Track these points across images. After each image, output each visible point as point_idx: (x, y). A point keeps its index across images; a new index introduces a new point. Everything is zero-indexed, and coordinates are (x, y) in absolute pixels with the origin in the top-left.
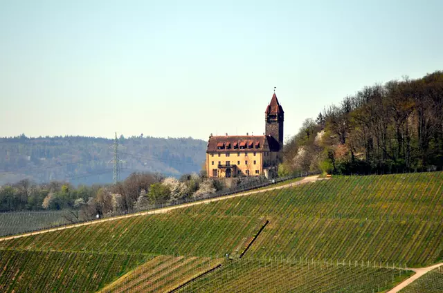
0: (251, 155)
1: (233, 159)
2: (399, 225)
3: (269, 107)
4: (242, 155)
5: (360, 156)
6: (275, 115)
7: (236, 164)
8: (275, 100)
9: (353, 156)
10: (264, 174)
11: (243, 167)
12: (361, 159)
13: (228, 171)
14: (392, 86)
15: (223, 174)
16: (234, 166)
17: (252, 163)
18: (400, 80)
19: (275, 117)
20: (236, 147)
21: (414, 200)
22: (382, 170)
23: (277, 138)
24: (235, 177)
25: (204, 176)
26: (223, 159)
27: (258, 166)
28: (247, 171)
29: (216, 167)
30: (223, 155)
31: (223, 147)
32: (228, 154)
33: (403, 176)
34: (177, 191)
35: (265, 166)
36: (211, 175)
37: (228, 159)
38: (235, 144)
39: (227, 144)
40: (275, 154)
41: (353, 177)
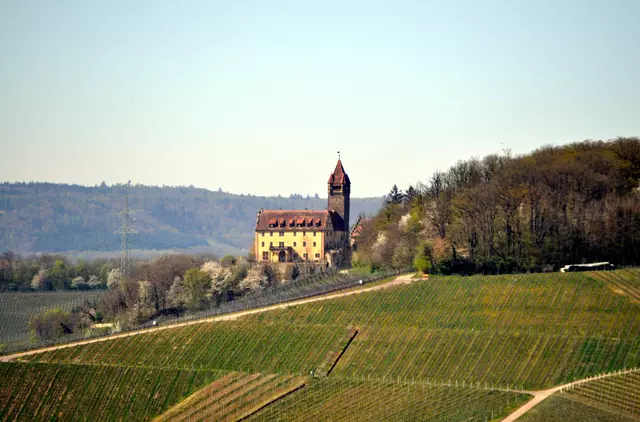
0: (310, 235)
1: (289, 239)
2: (512, 338)
3: (333, 176)
4: (300, 235)
5: (463, 252)
6: (340, 184)
7: (292, 245)
8: (340, 168)
9: (455, 252)
10: (325, 258)
11: (300, 250)
12: (465, 256)
13: (282, 255)
14: (491, 161)
15: (275, 258)
16: (290, 249)
17: (311, 245)
18: (502, 154)
19: (339, 188)
20: (292, 225)
21: (527, 308)
22: (488, 269)
23: (342, 215)
24: (290, 261)
25: (252, 260)
26: (276, 239)
27: (319, 248)
28: (306, 255)
29: (266, 248)
30: (276, 234)
31: (276, 225)
32: (282, 233)
33: (513, 278)
34: (220, 279)
35: (327, 248)
36: (260, 259)
37: (282, 239)
38: (291, 221)
39: (281, 221)
40: (339, 233)
41: (455, 278)
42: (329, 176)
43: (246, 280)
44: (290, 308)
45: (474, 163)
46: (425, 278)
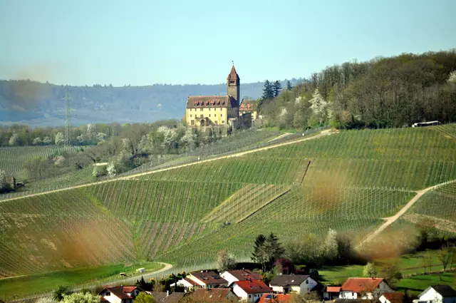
0: (218, 109)
1: (206, 112)
3: (230, 75)
4: (212, 109)
5: (358, 117)
6: (234, 79)
7: (208, 116)
8: (234, 71)
9: (353, 118)
10: (228, 123)
11: (213, 119)
12: (359, 119)
13: (202, 121)
14: (347, 66)
15: (199, 124)
16: (207, 118)
17: (219, 116)
18: (352, 62)
19: (233, 82)
20: (208, 104)
21: (400, 147)
22: (372, 126)
23: (236, 98)
24: (207, 125)
25: (185, 124)
26: (198, 112)
27: (224, 118)
28: (216, 122)
29: (193, 118)
30: (198, 110)
31: (198, 104)
32: (202, 109)
33: (387, 131)
34: (169, 136)
35: (229, 117)
36: (190, 124)
37: (202, 113)
38: (207, 102)
39: (201, 102)
40: (235, 109)
41: (353, 131)
42: (227, 76)
43: (185, 136)
44: (269, 149)
45: (336, 68)
46: (338, 132)
